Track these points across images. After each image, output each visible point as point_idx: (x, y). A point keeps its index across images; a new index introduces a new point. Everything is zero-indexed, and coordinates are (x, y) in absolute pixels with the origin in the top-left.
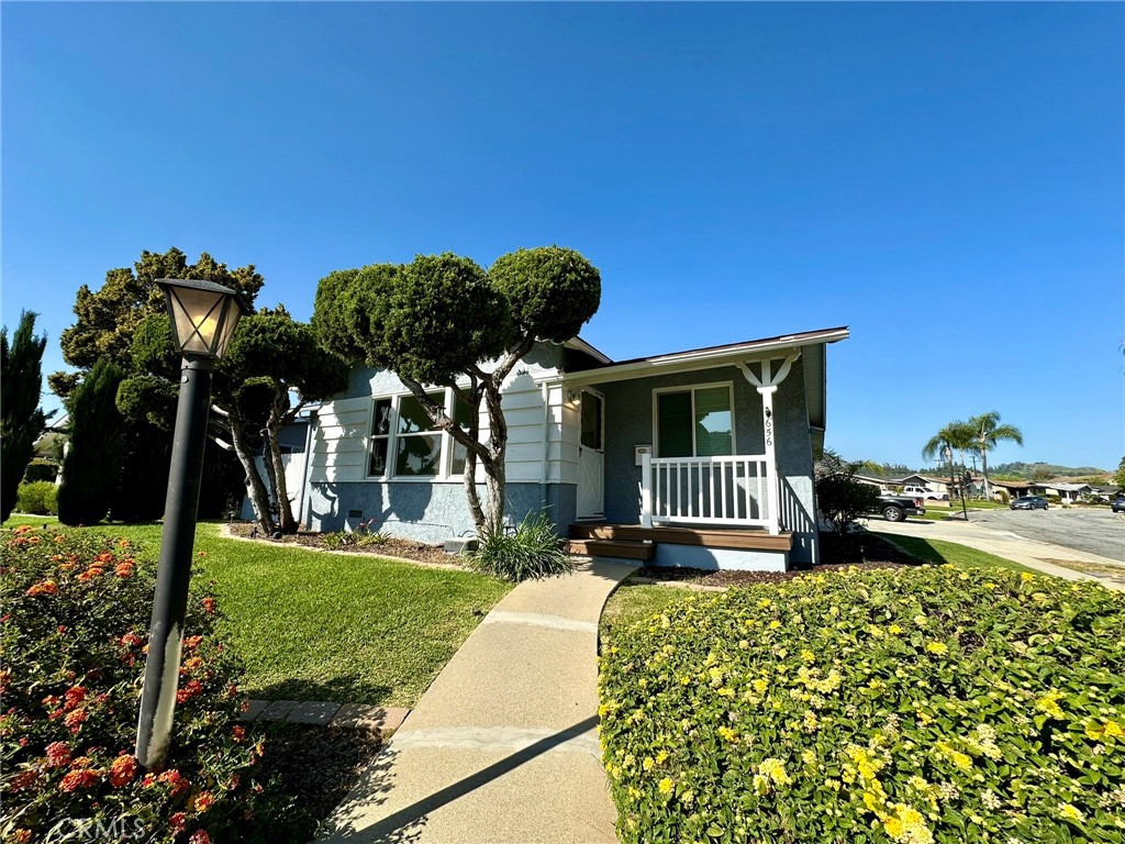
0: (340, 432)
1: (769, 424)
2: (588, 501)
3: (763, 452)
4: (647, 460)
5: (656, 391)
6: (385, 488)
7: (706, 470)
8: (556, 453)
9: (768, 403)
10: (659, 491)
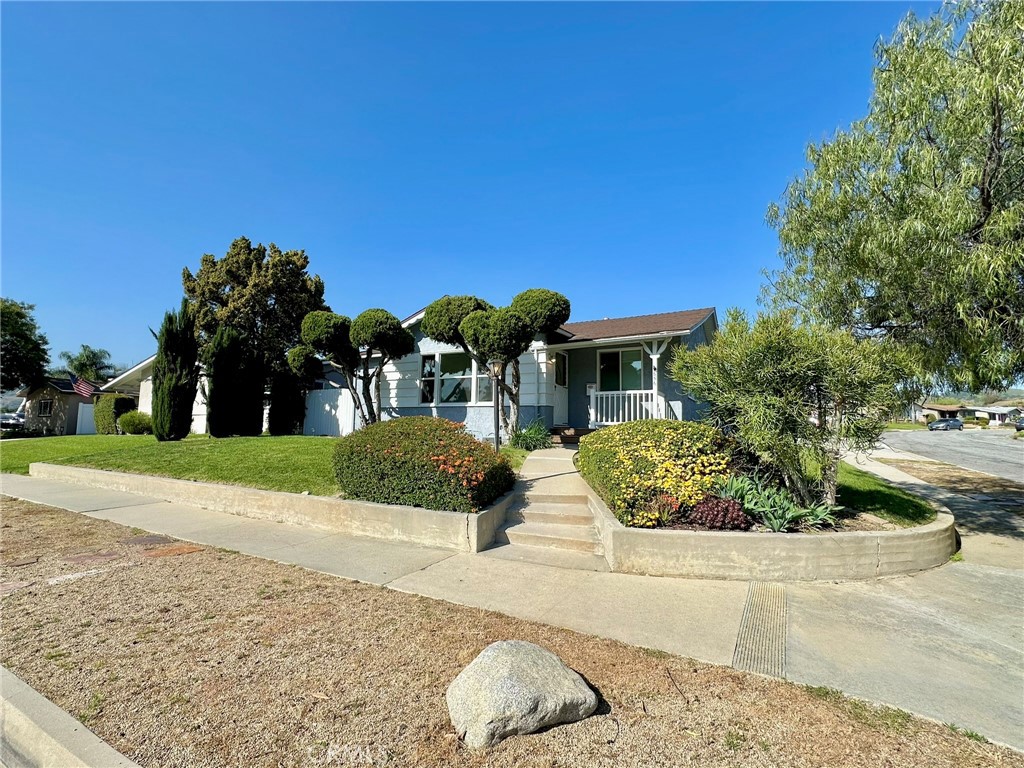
0: (398, 376)
1: (655, 374)
2: (560, 416)
3: (652, 389)
4: (593, 392)
5: (598, 351)
6: (434, 411)
7: (624, 398)
8: (543, 389)
9: (655, 364)
10: (600, 410)
